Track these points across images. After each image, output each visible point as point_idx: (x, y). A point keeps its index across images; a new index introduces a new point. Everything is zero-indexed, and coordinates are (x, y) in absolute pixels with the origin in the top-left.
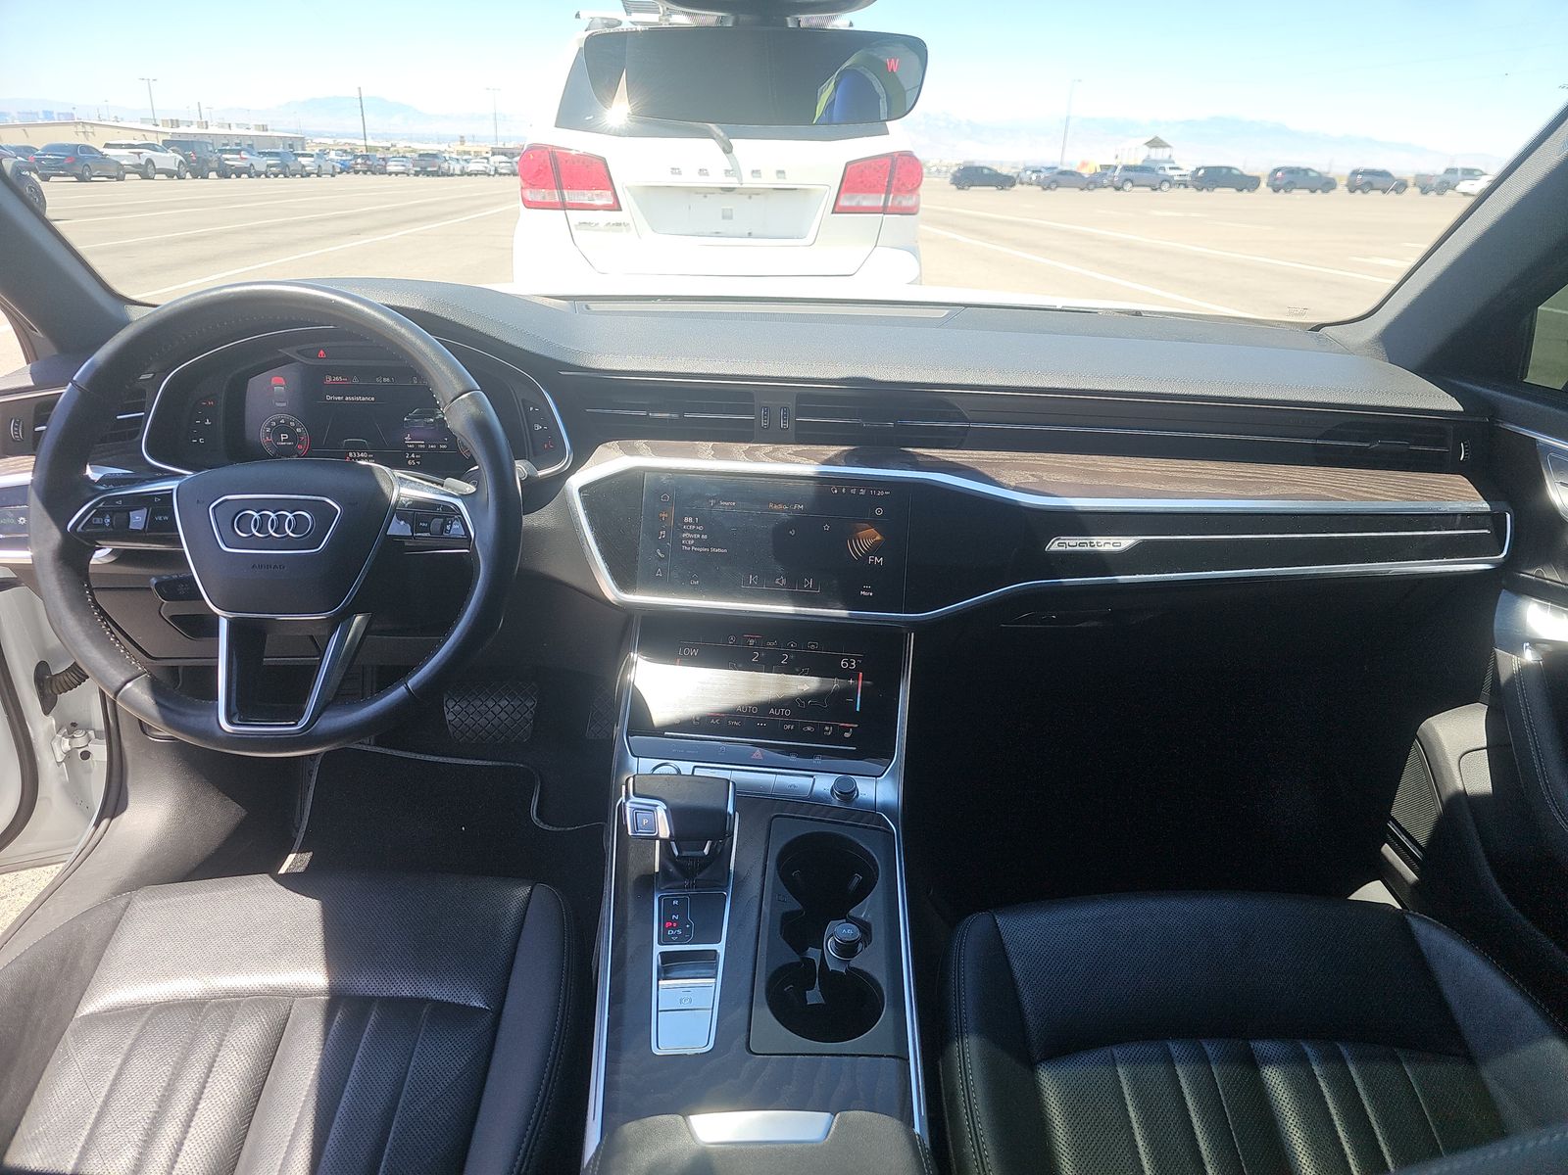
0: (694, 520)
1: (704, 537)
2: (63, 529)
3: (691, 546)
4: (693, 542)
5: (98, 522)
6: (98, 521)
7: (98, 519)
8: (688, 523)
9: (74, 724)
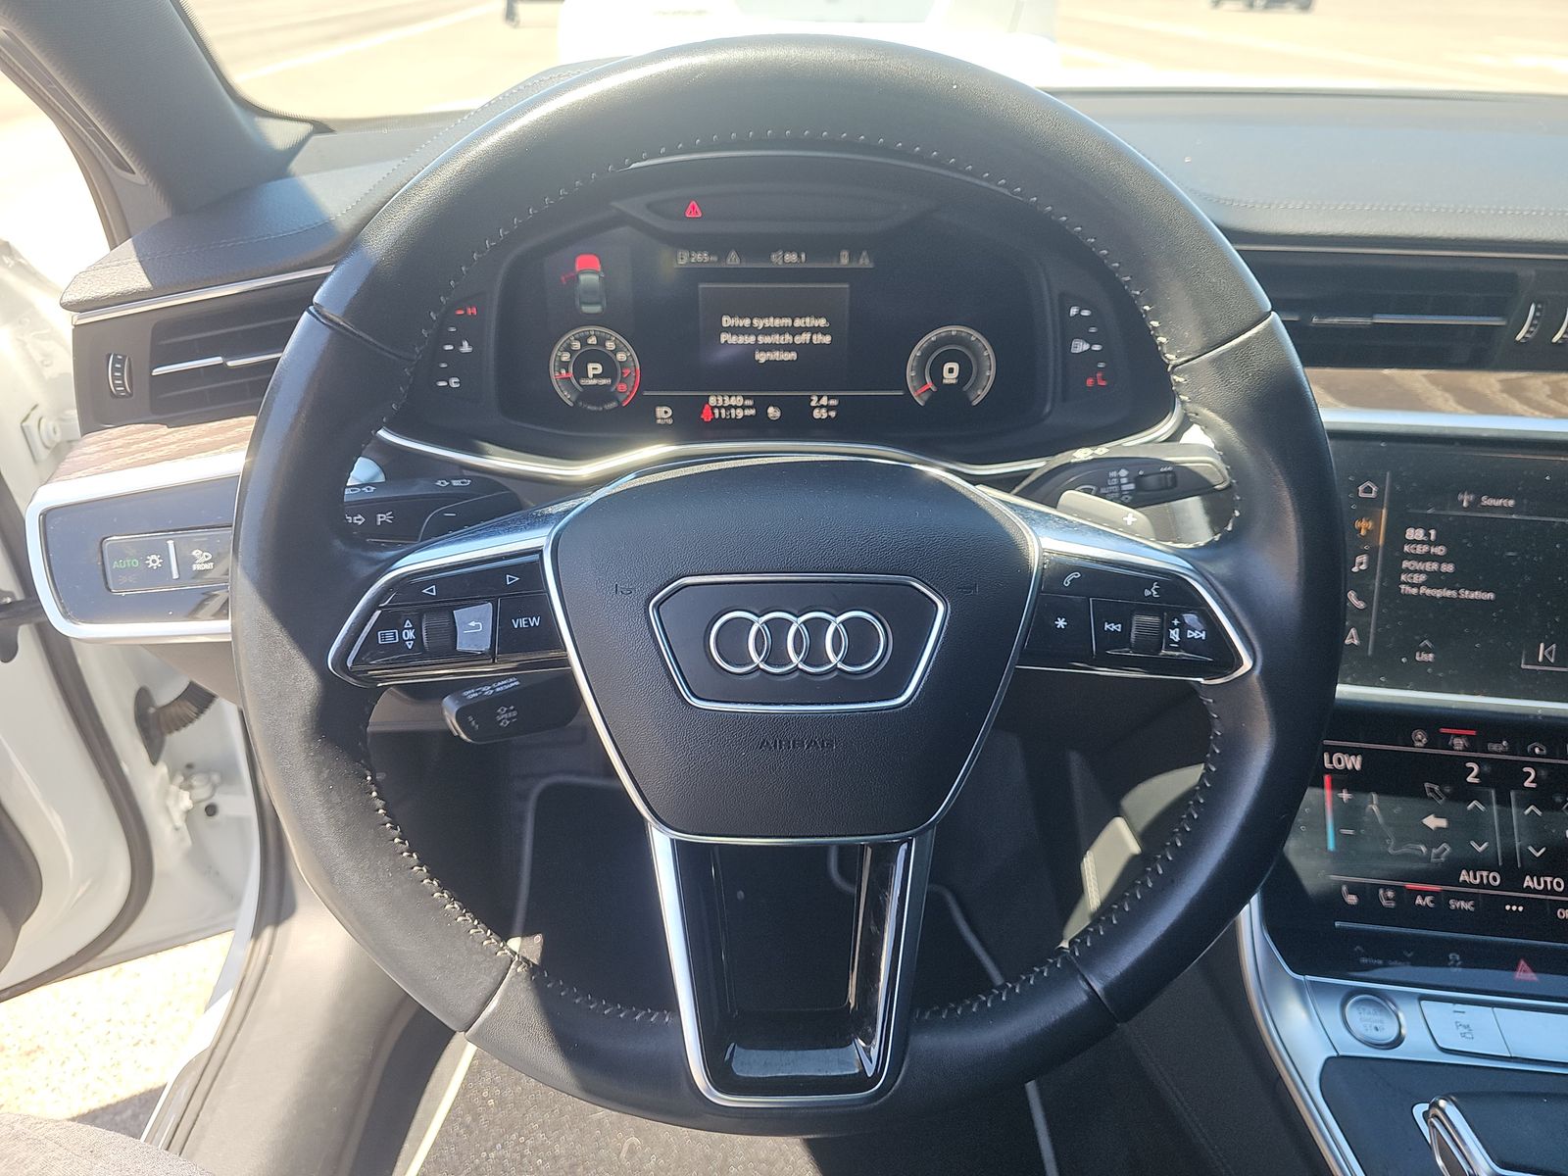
0: (1428, 535)
1: (1448, 568)
2: (318, 664)
3: (1418, 586)
4: (1423, 578)
5: (390, 639)
6: (389, 637)
7: (389, 634)
8: (1415, 542)
9: (190, 766)
